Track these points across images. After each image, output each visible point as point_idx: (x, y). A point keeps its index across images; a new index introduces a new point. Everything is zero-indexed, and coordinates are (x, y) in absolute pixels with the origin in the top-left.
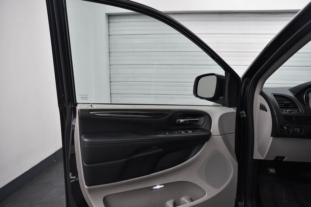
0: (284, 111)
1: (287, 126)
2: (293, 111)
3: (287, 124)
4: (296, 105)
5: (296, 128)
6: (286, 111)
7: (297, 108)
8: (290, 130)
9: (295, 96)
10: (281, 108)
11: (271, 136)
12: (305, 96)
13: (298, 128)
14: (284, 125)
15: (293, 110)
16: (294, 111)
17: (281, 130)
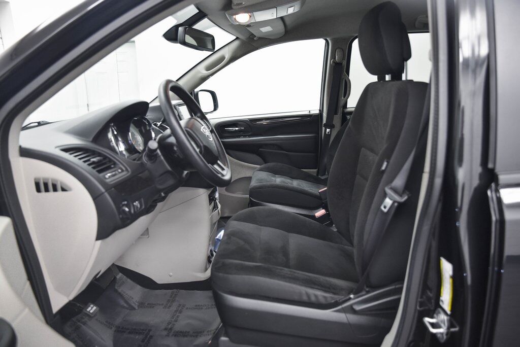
0: (107, 177)
9: (92, 141)
11: (98, 239)
13: (137, 200)
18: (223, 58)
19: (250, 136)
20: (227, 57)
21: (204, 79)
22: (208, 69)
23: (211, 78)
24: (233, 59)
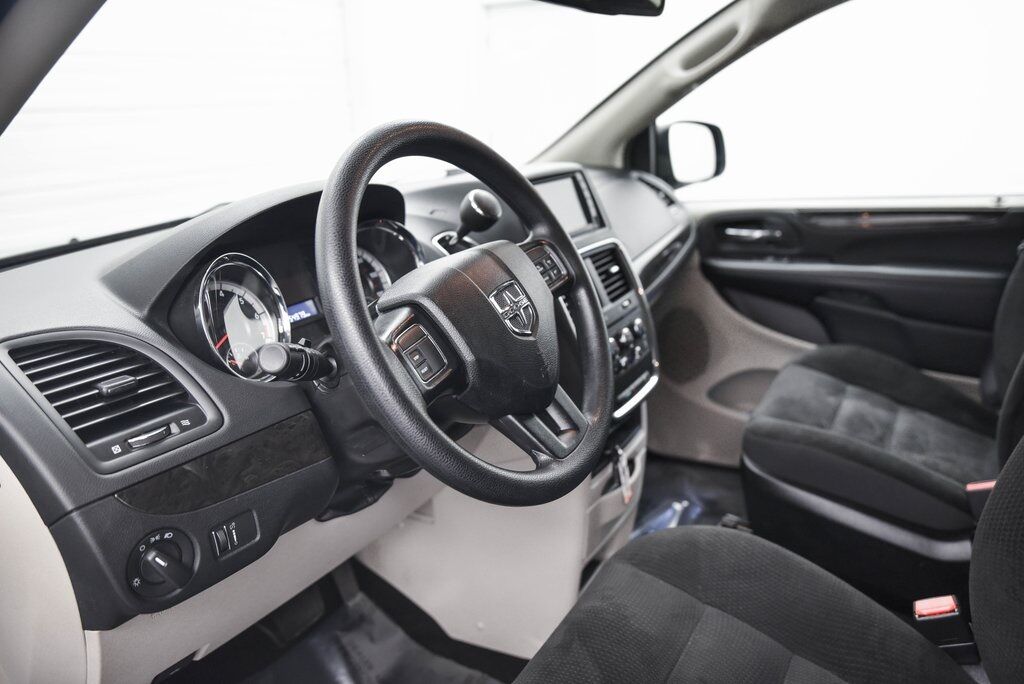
0: (116, 449)
1: (162, 548)
2: (169, 433)
3: (162, 530)
4: (175, 385)
5: (218, 528)
6: (127, 448)
7: (184, 399)
8: (185, 559)
9: (149, 321)
10: (86, 435)
11: (85, 627)
12: (205, 305)
13: (227, 522)
14: (142, 548)
15: (167, 424)
16: (174, 428)
17: (137, 582)
18: (732, 33)
19: (793, 259)
20: (745, 30)
21: (676, 94)
22: (689, 64)
23: (699, 91)
24: (764, 33)
